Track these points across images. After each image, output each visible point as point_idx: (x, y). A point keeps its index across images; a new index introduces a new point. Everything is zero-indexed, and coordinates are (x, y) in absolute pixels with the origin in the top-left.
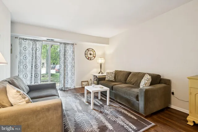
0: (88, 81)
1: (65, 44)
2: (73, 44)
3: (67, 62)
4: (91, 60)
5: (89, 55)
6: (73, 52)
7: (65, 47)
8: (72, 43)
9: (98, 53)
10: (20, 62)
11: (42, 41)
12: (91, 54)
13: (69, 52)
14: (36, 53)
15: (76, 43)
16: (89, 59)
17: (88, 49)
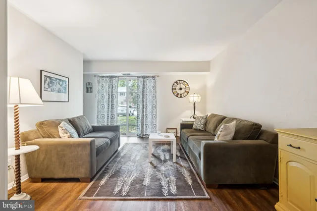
0: (176, 129)
1: (144, 77)
2: (154, 77)
3: (146, 101)
4: (181, 97)
5: (179, 90)
6: (154, 87)
7: (144, 82)
8: (153, 75)
9: (193, 86)
10: (98, 102)
11: (119, 76)
12: (181, 89)
13: (150, 87)
14: (112, 92)
15: (157, 75)
16: (179, 96)
17: (176, 82)
